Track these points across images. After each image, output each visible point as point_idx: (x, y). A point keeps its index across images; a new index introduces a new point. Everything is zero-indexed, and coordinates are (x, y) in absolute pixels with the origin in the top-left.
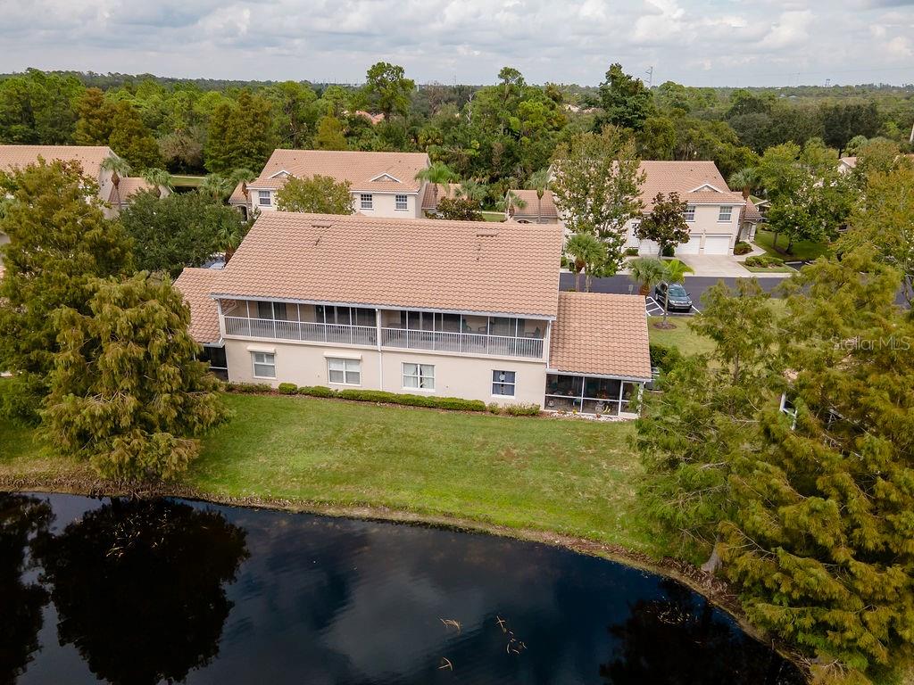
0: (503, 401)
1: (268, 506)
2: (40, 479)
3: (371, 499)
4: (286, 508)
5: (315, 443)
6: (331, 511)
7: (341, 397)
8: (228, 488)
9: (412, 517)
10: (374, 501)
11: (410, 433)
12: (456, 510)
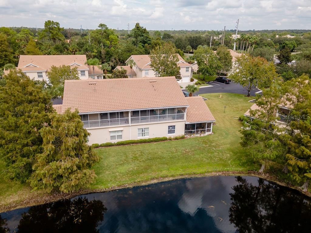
0: (172, 136)
1: (120, 188)
2: (17, 203)
3: (155, 176)
4: (127, 187)
5: (122, 162)
6: (144, 184)
7: (117, 145)
8: (102, 186)
9: (171, 179)
10: (156, 176)
11: (151, 152)
12: (183, 173)
